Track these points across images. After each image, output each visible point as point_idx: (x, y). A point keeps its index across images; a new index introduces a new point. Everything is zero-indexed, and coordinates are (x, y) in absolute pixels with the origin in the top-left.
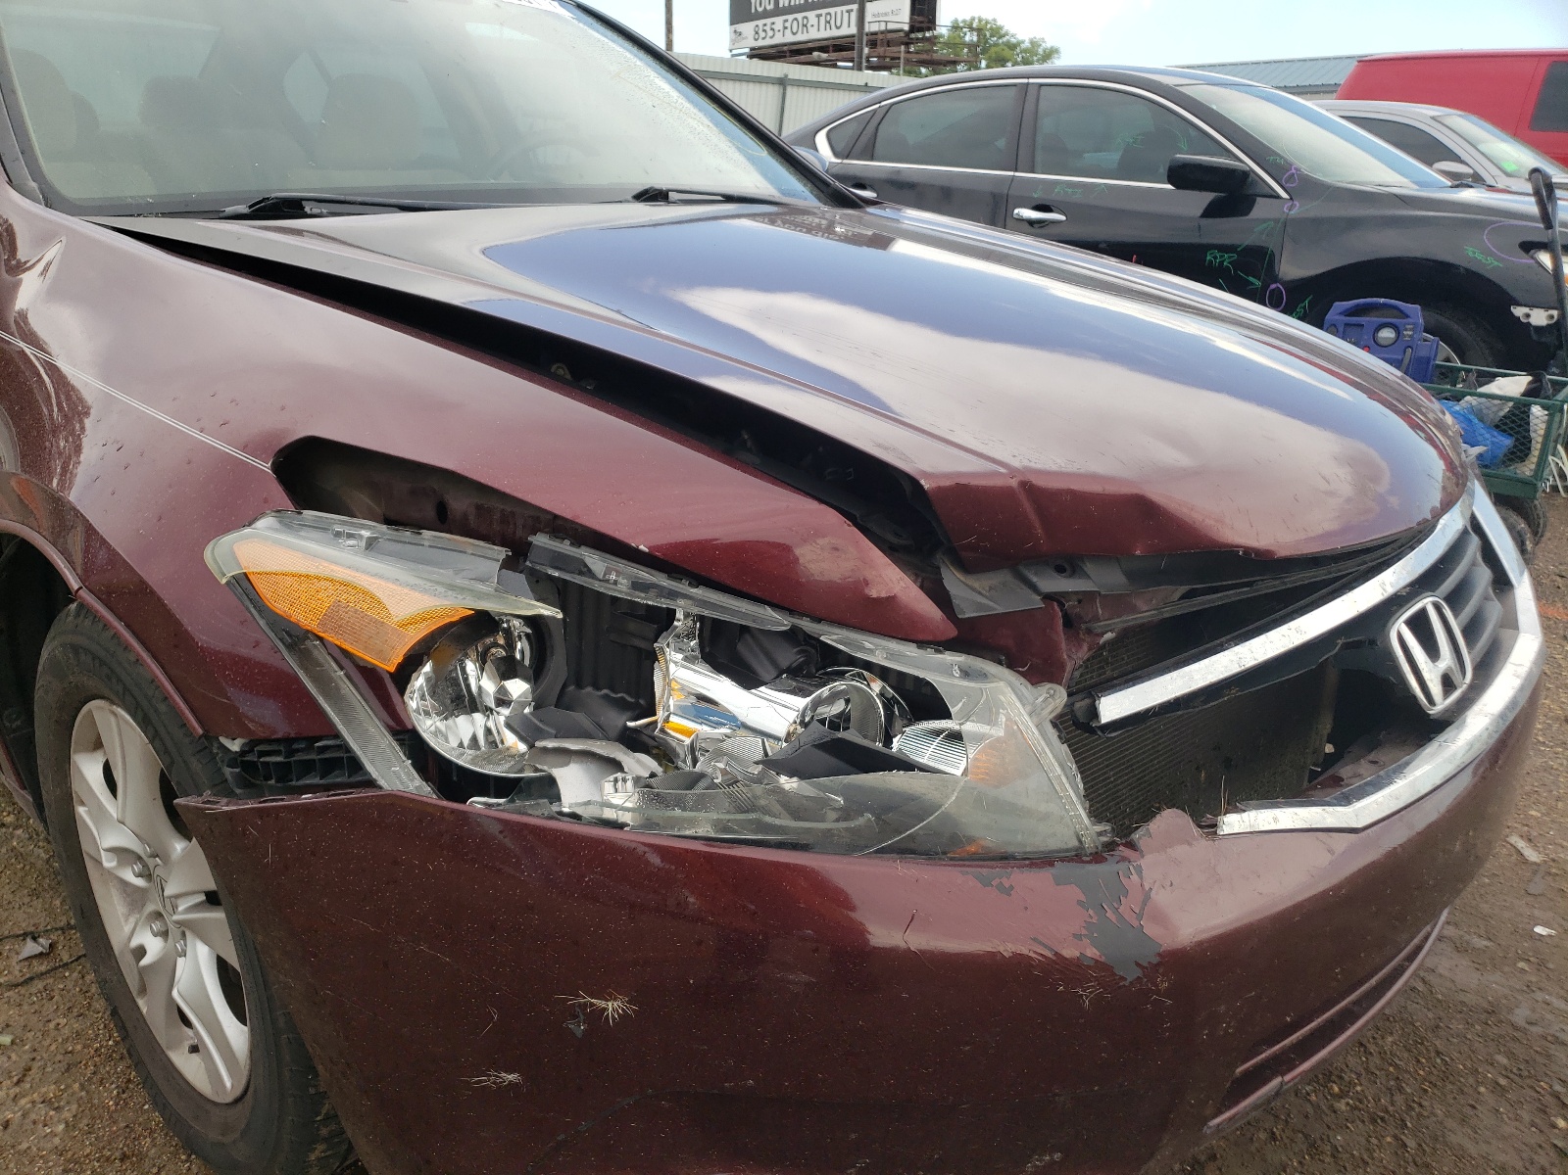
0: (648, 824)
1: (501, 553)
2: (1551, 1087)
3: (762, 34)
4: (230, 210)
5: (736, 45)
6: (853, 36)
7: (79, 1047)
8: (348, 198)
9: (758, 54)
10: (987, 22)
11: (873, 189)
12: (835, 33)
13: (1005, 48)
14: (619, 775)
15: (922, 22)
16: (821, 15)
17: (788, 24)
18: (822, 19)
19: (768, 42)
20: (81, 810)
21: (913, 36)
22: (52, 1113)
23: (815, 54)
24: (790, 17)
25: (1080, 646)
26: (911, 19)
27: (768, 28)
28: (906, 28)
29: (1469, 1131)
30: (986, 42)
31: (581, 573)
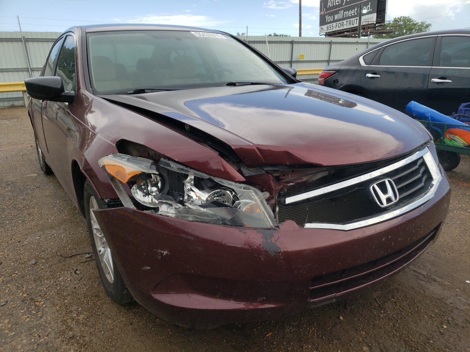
0: (177, 217)
1: (151, 161)
2: (448, 318)
3: (329, 28)
4: (129, 92)
5: (322, 32)
6: (357, 27)
7: (92, 275)
8: (154, 88)
9: (329, 35)
10: (406, 18)
11: (379, 74)
12: (352, 26)
13: (413, 25)
14: (172, 207)
15: (380, 20)
16: (348, 21)
17: (337, 25)
18: (348, 22)
19: (331, 30)
20: (92, 221)
21: (377, 25)
22: (84, 287)
23: (345, 33)
24: (338, 23)
25: (280, 185)
26: (376, 20)
27: (331, 26)
28: (375, 23)
29: (416, 325)
30: (406, 24)
31: (168, 166)
